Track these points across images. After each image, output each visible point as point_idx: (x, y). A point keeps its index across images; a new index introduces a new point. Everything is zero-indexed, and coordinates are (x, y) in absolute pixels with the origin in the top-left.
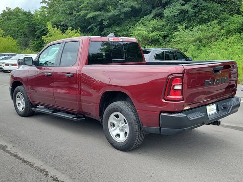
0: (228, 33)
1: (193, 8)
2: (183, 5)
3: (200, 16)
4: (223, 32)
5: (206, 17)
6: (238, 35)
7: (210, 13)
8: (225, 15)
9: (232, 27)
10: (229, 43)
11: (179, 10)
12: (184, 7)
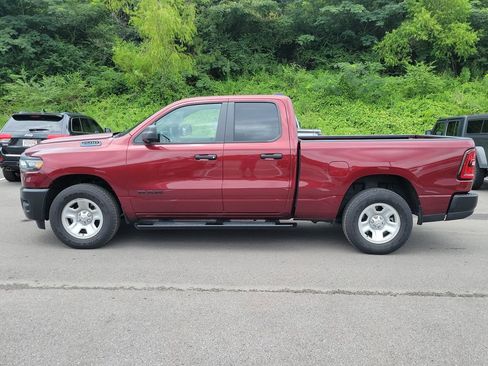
0: (100, 92)
1: (33, 45)
2: (14, 37)
3: (47, 61)
4: (91, 90)
5: (59, 64)
6: (114, 97)
7: (65, 58)
8: (88, 64)
9: (104, 84)
10: (106, 108)
11: (8, 44)
12: (16, 42)
